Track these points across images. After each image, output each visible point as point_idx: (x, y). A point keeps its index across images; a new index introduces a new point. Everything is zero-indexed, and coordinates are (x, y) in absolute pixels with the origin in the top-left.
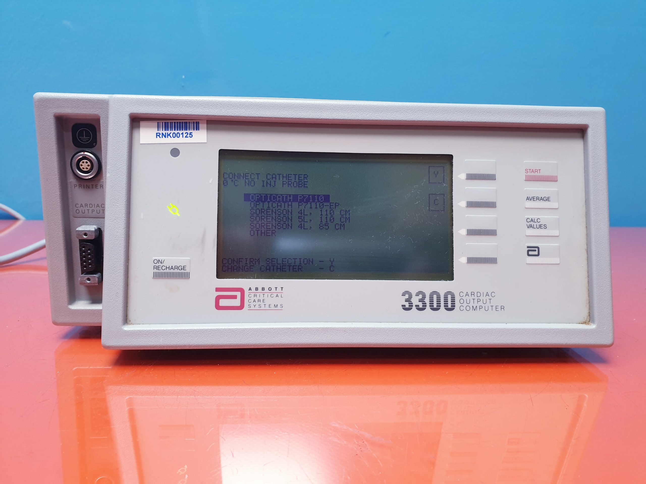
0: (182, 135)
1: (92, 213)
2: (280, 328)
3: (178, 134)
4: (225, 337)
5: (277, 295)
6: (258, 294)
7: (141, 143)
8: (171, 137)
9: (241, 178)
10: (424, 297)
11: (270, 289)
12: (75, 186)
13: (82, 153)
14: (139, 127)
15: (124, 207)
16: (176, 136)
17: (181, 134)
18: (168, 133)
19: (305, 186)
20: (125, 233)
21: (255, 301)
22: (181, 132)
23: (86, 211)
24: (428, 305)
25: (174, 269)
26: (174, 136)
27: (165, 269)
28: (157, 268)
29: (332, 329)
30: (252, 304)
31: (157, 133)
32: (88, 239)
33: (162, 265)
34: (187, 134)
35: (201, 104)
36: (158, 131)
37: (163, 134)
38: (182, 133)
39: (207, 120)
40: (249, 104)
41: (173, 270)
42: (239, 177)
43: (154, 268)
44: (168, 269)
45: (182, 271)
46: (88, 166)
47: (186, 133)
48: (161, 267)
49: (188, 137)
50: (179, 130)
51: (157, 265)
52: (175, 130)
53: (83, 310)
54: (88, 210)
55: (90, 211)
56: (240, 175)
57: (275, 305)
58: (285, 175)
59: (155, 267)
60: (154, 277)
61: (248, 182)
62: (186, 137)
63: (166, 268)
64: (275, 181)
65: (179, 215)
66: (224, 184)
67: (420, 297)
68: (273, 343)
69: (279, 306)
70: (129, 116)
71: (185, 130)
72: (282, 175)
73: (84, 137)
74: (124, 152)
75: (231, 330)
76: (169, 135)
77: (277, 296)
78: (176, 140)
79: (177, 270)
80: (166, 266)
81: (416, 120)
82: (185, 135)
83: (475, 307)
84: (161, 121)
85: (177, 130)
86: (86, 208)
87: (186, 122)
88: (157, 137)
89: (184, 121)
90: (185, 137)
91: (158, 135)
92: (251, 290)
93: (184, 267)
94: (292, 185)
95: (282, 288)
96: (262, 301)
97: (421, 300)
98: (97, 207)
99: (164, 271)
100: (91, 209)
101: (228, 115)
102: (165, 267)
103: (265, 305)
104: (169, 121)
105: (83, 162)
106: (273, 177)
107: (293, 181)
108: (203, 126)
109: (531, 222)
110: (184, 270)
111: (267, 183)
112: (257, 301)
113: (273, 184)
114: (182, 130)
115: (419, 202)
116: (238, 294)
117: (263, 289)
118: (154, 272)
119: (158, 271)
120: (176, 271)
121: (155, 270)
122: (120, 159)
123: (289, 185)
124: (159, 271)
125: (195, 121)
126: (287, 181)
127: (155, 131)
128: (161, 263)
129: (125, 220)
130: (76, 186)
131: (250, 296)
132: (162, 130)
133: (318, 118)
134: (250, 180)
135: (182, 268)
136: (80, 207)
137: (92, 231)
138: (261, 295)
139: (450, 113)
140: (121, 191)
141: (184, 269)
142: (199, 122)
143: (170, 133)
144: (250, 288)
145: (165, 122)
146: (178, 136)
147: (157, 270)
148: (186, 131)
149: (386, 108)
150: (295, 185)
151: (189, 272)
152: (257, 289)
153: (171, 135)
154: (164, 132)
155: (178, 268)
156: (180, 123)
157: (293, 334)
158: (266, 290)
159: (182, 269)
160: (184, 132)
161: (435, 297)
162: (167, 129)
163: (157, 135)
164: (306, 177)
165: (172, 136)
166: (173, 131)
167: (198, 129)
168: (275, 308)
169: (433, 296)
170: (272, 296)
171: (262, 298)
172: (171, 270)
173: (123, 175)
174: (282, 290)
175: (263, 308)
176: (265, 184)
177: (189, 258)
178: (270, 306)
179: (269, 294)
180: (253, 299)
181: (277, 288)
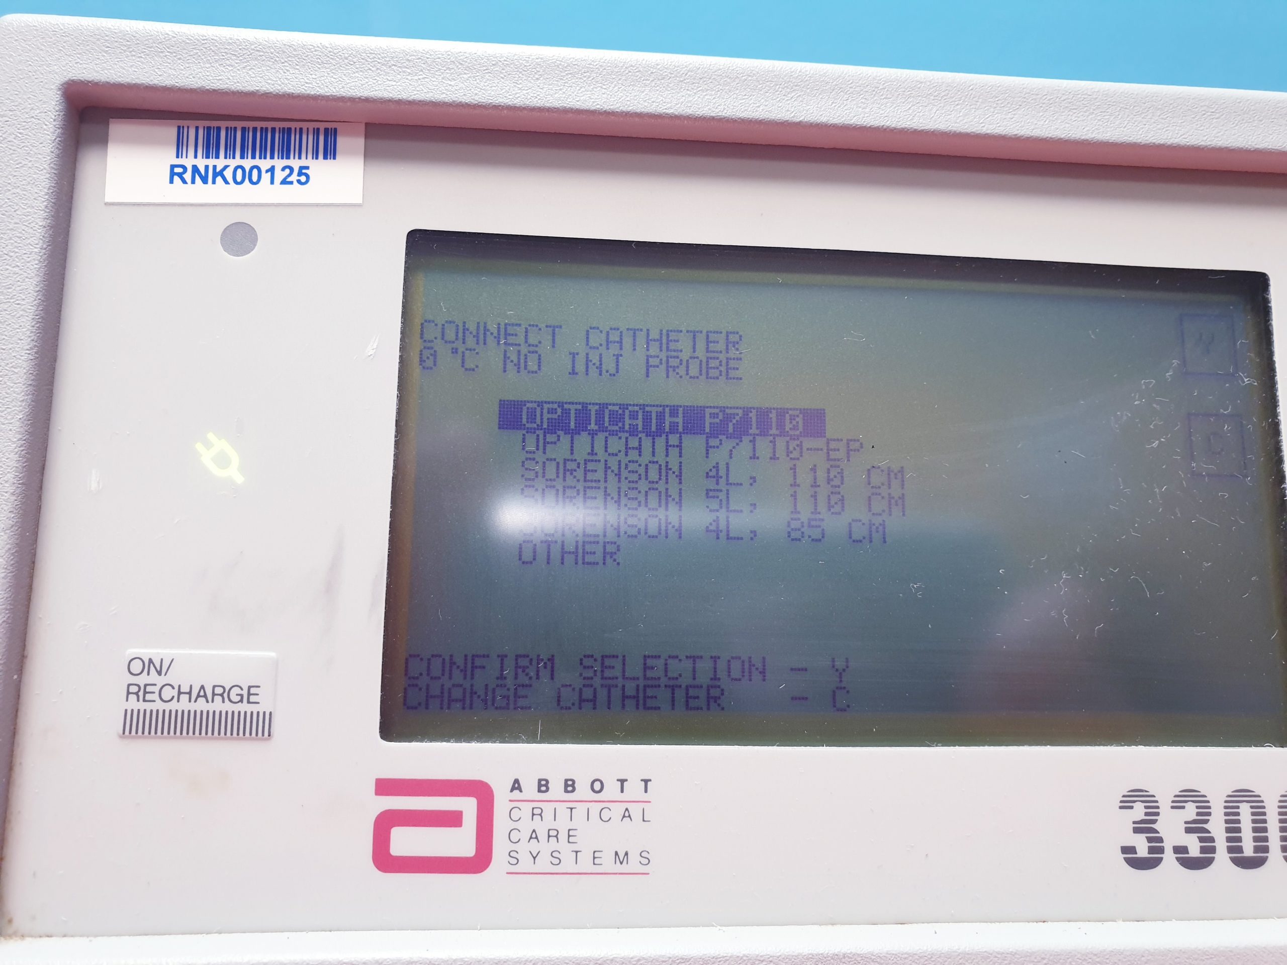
0: (269, 174)
3: (255, 172)
5: (627, 809)
6: (548, 809)
7: (108, 199)
8: (227, 182)
9: (490, 340)
10: (1204, 812)
11: (597, 785)
14: (103, 141)
15: (14, 442)
16: (249, 177)
17: (267, 171)
18: (215, 167)
19: (732, 374)
20: (10, 549)
21: (536, 838)
22: (265, 164)
24: (1221, 844)
25: (210, 699)
26: (239, 178)
27: (173, 697)
28: (142, 693)
29: (859, 959)
30: (524, 849)
31: (173, 167)
33: (160, 681)
34: (287, 171)
36: (177, 157)
37: (195, 169)
38: (272, 170)
39: (367, 124)
40: (527, 62)
41: (207, 702)
42: (481, 337)
43: (128, 693)
44: (184, 698)
45: (244, 707)
47: (283, 169)
48: (156, 689)
49: (291, 183)
50: (260, 158)
51: (142, 680)
52: (242, 157)
56: (486, 330)
57: (616, 853)
58: (654, 335)
59: (134, 689)
61: (514, 357)
62: (284, 182)
63: (180, 693)
64: (618, 356)
65: (239, 479)
66: (422, 361)
67: (1190, 812)
69: (634, 858)
70: (60, 89)
71: (282, 158)
72: (644, 333)
74: (33, 225)
76: (219, 174)
77: (627, 815)
78: (246, 193)
79: (223, 702)
80: (179, 686)
81: (1144, 142)
82: (280, 175)
84: (192, 124)
85: (253, 157)
87: (289, 129)
88: (171, 182)
89: (278, 125)
90: (279, 183)
91: (176, 173)
92: (521, 791)
93: (253, 691)
94: (682, 371)
95: (646, 782)
96: (563, 836)
97: (1196, 827)
99: (167, 707)
101: (447, 100)
102: (173, 688)
103: (577, 852)
104: (223, 124)
106: (611, 338)
107: (685, 356)
108: (351, 143)
110: (249, 702)
111: (588, 361)
112: (543, 835)
113: (609, 364)
114: (272, 157)
115: (1161, 442)
116: (468, 806)
117: (570, 785)
118: (126, 710)
119: (142, 706)
120: (218, 705)
121: (134, 704)
122: (12, 254)
123: (671, 370)
124: (148, 706)
125: (322, 126)
126: (663, 355)
127: (168, 157)
128: (159, 673)
129: (13, 494)
131: (515, 814)
132: (196, 157)
133: (786, 118)
134: (524, 349)
135: (242, 696)
138: (562, 809)
139: (1261, 121)
140: (6, 379)
141: (252, 699)
142: (336, 130)
143: (226, 167)
144: (516, 781)
145: (209, 128)
146: (255, 178)
147: (138, 700)
148: (285, 162)
149: (1034, 97)
150: (694, 371)
151: (271, 713)
152: (543, 785)
153: (228, 174)
154: (201, 163)
155: (225, 695)
156: (264, 130)
158: (583, 790)
159: (241, 701)
160: (279, 163)
161: (1245, 812)
162: (213, 152)
163: (172, 174)
164: (733, 340)
165: (229, 177)
166: (238, 161)
167: (330, 152)
168: (619, 868)
169: (1238, 807)
170: (606, 815)
171: (563, 824)
172: (195, 701)
173: (21, 313)
174: (646, 791)
175: (568, 864)
176: (580, 367)
177: (273, 654)
178: (596, 856)
179: (595, 808)
180: (526, 826)
181: (626, 780)
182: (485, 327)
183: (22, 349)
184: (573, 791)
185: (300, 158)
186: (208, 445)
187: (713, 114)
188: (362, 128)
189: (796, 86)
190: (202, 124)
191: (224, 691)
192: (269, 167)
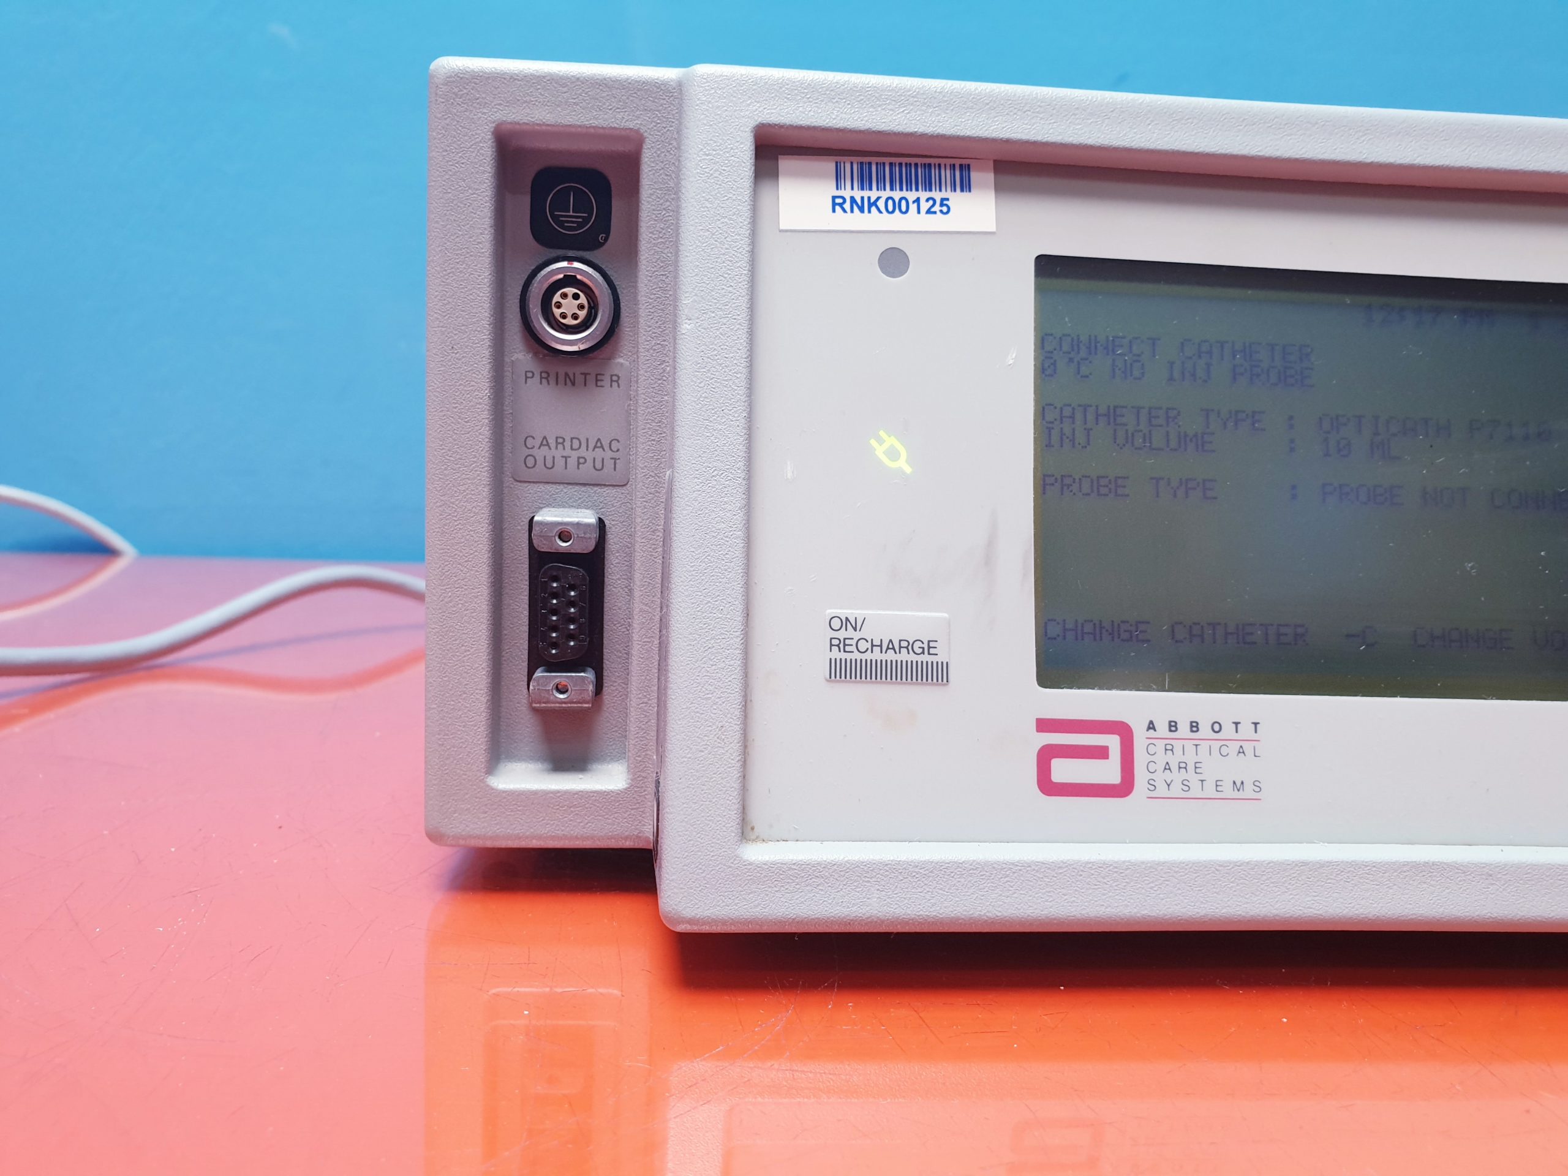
0: (916, 204)
1: (578, 468)
2: (1273, 862)
3: (904, 203)
4: (1090, 891)
5: (1241, 747)
6: (1178, 745)
7: (782, 227)
8: (880, 212)
9: (1101, 351)
11: (1217, 727)
12: (527, 378)
13: (564, 264)
14: (774, 175)
16: (897, 207)
18: (869, 198)
19: (1306, 381)
21: (1169, 769)
22: (911, 196)
23: (560, 462)
25: (897, 651)
26: (890, 208)
27: (868, 649)
28: (842, 645)
29: (1445, 866)
30: (1160, 777)
31: (834, 198)
32: (572, 551)
33: (856, 635)
34: (931, 202)
35: (988, 104)
36: (837, 189)
37: (853, 199)
38: (918, 200)
39: (995, 161)
41: (896, 653)
42: (1093, 348)
43: (831, 645)
44: (877, 650)
45: (926, 658)
46: (581, 307)
47: (927, 200)
48: (854, 642)
49: (935, 213)
50: (907, 190)
51: (842, 634)
52: (892, 189)
54: (566, 458)
55: (572, 462)
56: (1096, 342)
57: (1234, 783)
58: (1240, 346)
59: (835, 642)
60: (830, 678)
61: (1121, 366)
62: (929, 212)
63: (873, 646)
64: (1208, 366)
65: (908, 470)
66: (1044, 369)
68: (1252, 913)
69: (1249, 786)
70: (752, 131)
71: (926, 191)
72: (1230, 345)
73: (571, 213)
74: (741, 250)
75: (1111, 865)
76: (873, 204)
77: (1241, 751)
78: (896, 222)
79: (909, 653)
80: (872, 640)
82: (925, 206)
84: (848, 159)
85: (901, 189)
86: (559, 453)
87: (930, 165)
88: (834, 211)
89: (920, 161)
90: (925, 212)
91: (836, 203)
92: (1155, 730)
93: (932, 644)
94: (1263, 378)
95: (1256, 724)
96: (1191, 767)
98: (596, 450)
99: (864, 657)
100: (574, 455)
101: (1074, 142)
102: (867, 641)
103: (1202, 781)
104: (874, 160)
105: (564, 296)
106: (1203, 349)
107: (1265, 365)
108: (982, 177)
110: (929, 654)
111: (1183, 369)
112: (1174, 766)
113: (1202, 372)
114: (917, 190)
116: (1113, 742)
117: (1194, 727)
118: (831, 659)
119: (843, 655)
120: (904, 656)
121: (836, 654)
122: (726, 276)
123: (1253, 378)
124: (848, 656)
125: (957, 162)
126: (1247, 365)
127: (828, 189)
128: (855, 630)
130: (530, 375)
131: (1152, 749)
132: (852, 189)
134: (1129, 359)
135: (923, 648)
136: (539, 448)
137: (588, 525)
138: (1189, 746)
140: (731, 383)
141: (932, 651)
142: (969, 165)
143: (878, 198)
144: (1151, 722)
145: (862, 163)
146: (904, 208)
147: (840, 651)
148: (928, 194)
150: (1273, 379)
151: (947, 663)
152: (1173, 726)
153: (881, 204)
154: (858, 194)
155: (910, 648)
156: (907, 165)
157: (1319, 883)
158: (1205, 730)
159: (923, 653)
160: (923, 195)
162: (866, 185)
163: (834, 204)
164: (1305, 352)
165: (882, 208)
166: (888, 193)
167: (966, 186)
168: (1236, 794)
170: (1224, 751)
171: (1191, 760)
172: (886, 653)
173: (738, 326)
174: (1256, 732)
175: (1195, 791)
176: (1176, 374)
177: (946, 615)
178: (1218, 784)
179: (1216, 745)
180: (1161, 759)
181: (1239, 723)
182: (1096, 339)
183: (742, 358)
184: (1198, 731)
185: (940, 190)
186: (881, 441)
187: (1297, 156)
188: (991, 164)
189: (1367, 130)
190: (856, 160)
191: (909, 645)
192: (915, 198)
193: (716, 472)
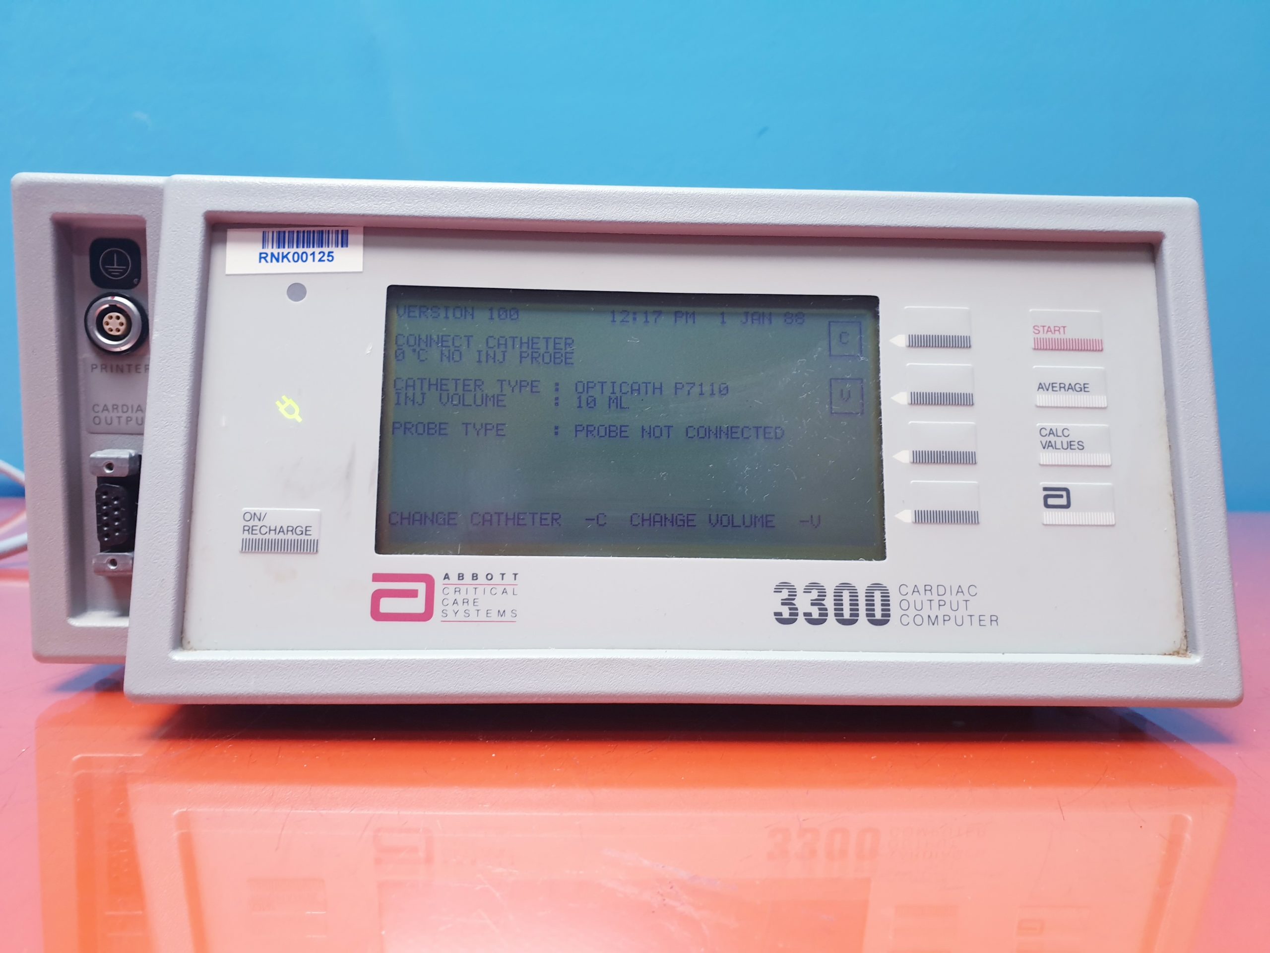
0: (312, 256)
1: (127, 424)
2: (508, 659)
3: (304, 255)
4: (388, 678)
5: (505, 589)
6: (463, 589)
7: (228, 272)
8: (289, 261)
9: (434, 345)
10: (822, 594)
11: (489, 577)
12: (93, 368)
13: (109, 298)
14: (224, 241)
15: (185, 401)
16: (301, 258)
17: (311, 255)
18: (283, 253)
19: (569, 361)
20: (184, 455)
21: (457, 603)
22: (309, 251)
23: (115, 421)
24: (831, 612)
25: (286, 533)
26: (296, 259)
27: (266, 533)
28: (250, 530)
29: (622, 662)
30: (450, 609)
31: (261, 254)
32: (114, 476)
33: (260, 524)
34: (322, 254)
35: (352, 193)
36: (263, 248)
37: (272, 255)
38: (313, 254)
39: (365, 228)
40: (450, 192)
41: (284, 534)
42: (429, 342)
43: (244, 530)
44: (273, 532)
45: (303, 537)
46: (122, 324)
47: (320, 253)
48: (258, 528)
49: (324, 261)
50: (307, 247)
51: (251, 523)
52: (297, 247)
53: (99, 628)
54: (119, 417)
55: (123, 420)
56: (431, 339)
57: (499, 611)
58: (525, 340)
59: (246, 528)
60: (242, 550)
61: (446, 353)
62: (320, 260)
63: (270, 530)
64: (504, 352)
65: (299, 420)
66: (396, 356)
67: (814, 594)
68: (492, 691)
69: (508, 613)
70: (203, 216)
71: (319, 247)
72: (519, 339)
73: (115, 267)
74: (191, 288)
75: (403, 662)
76: (285, 257)
77: (505, 591)
78: (300, 267)
79: (293, 534)
80: (270, 527)
81: (800, 224)
82: (318, 257)
83: (933, 618)
84: (271, 230)
85: (303, 247)
86: (114, 415)
87: (322, 231)
88: (260, 262)
89: (316, 229)
90: (318, 260)
91: (262, 257)
92: (449, 579)
93: (308, 529)
94: (540, 360)
95: (515, 575)
96: (471, 602)
97: (817, 603)
98: (138, 412)
99: (264, 537)
100: (125, 416)
101: (406, 215)
102: (266, 527)
103: (478, 610)
104: (287, 230)
105: (111, 318)
106: (501, 342)
107: (542, 351)
108: (356, 238)
109: (1049, 436)
110: (306, 534)
111: (487, 355)
112: (460, 602)
113: (499, 357)
114: (313, 247)
115: (808, 395)
116: (421, 587)
117: (475, 577)
118: (243, 539)
119: (251, 537)
120: (290, 536)
121: (247, 535)
123: (534, 359)
124: (254, 537)
125: (340, 229)
126: (530, 352)
127: (258, 248)
128: (259, 520)
129: (185, 427)
130: (94, 366)
131: (446, 591)
132: (273, 248)
133: (593, 219)
134: (452, 349)
135: (302, 531)
136: (102, 412)
137: (124, 459)
138: (471, 589)
139: (870, 209)
141: (308, 533)
142: (347, 231)
143: (289, 253)
145: (279, 232)
146: (304, 259)
147: (249, 534)
148: (321, 249)
149: (736, 200)
150: (547, 360)
151: (317, 540)
152: (461, 577)
153: (290, 257)
154: (276, 251)
155: (294, 531)
156: (309, 232)
157: (537, 672)
158: (482, 579)
159: (302, 534)
160: (317, 250)
161: (846, 596)
162: (281, 245)
163: (261, 258)
164: (569, 342)
166: (295, 250)
167: (344, 243)
168: (500, 619)
169: (842, 593)
170: (494, 591)
171: (471, 597)
172: (278, 534)
173: (187, 334)
174: (515, 579)
175: (473, 616)
176: (483, 358)
177: (318, 510)
178: (488, 612)
179: (488, 588)
180: (452, 597)
181: (505, 574)
182: (431, 337)
184: (477, 579)
185: (328, 247)
186: (283, 402)
187: (552, 218)
188: (362, 229)
189: (599, 200)
190: (276, 230)
191: (293, 529)
192: (312, 252)
193: (168, 424)
